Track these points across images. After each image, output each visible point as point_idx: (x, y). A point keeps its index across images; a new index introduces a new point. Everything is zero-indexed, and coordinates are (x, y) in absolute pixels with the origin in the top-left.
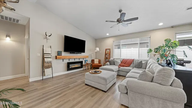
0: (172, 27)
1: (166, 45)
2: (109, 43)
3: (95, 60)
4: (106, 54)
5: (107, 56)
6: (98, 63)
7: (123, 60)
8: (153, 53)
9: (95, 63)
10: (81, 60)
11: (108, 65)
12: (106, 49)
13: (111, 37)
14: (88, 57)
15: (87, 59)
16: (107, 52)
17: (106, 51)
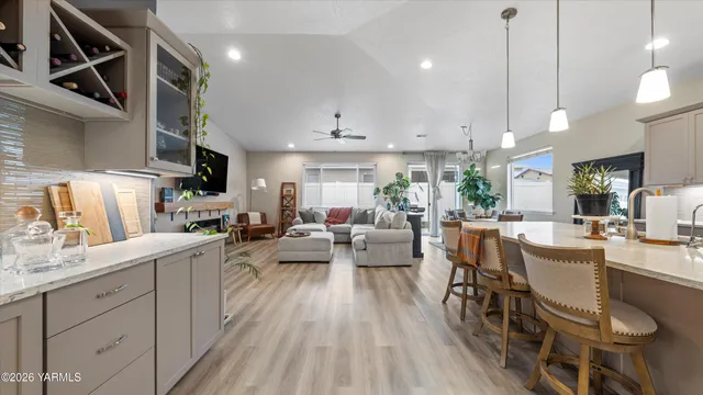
0: (404, 153)
1: (399, 184)
2: (291, 167)
3: (251, 214)
4: (283, 198)
5: (285, 202)
6: (260, 222)
7: (332, 210)
8: (382, 194)
9: (252, 222)
10: (215, 216)
11: (299, 224)
12: (283, 184)
13: (297, 152)
14: (231, 205)
15: (226, 213)
16: (284, 190)
17: (282, 188)
